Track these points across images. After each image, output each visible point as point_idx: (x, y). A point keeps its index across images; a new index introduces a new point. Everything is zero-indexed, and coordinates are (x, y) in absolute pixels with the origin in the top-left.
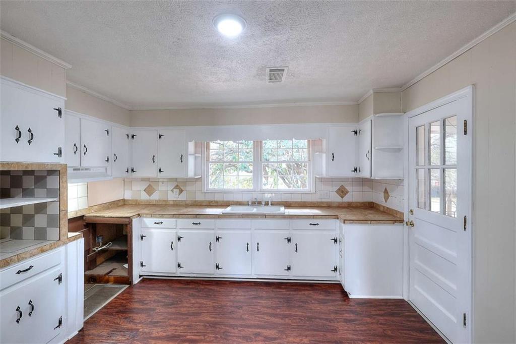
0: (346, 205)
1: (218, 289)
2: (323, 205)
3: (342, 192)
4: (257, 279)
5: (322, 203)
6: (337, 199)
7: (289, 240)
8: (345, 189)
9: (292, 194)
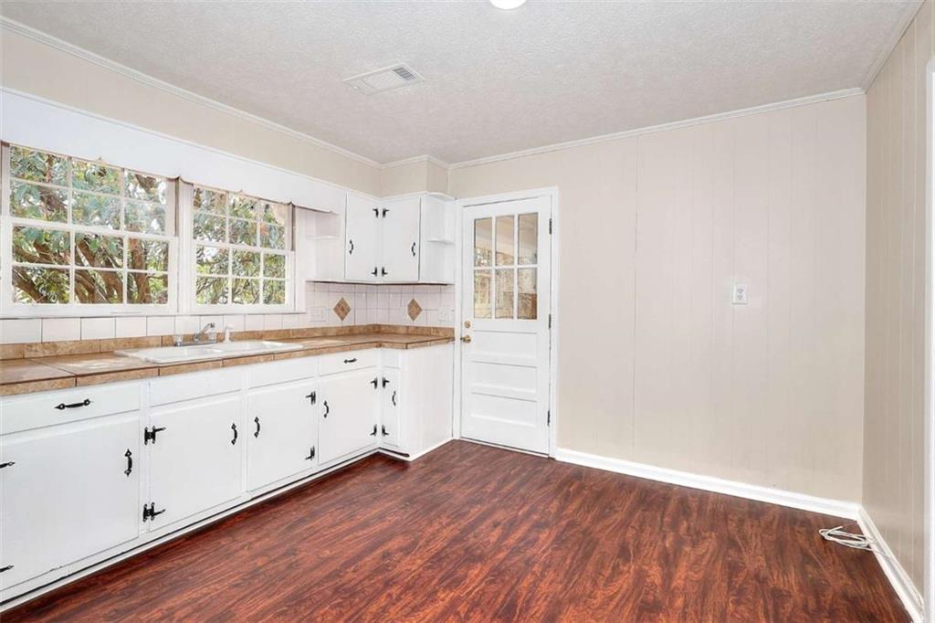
0: (347, 332)
1: (169, 565)
2: (317, 335)
3: (342, 309)
4: (253, 499)
5: (314, 330)
6: (334, 321)
7: (313, 397)
8: (346, 304)
9: (264, 314)
